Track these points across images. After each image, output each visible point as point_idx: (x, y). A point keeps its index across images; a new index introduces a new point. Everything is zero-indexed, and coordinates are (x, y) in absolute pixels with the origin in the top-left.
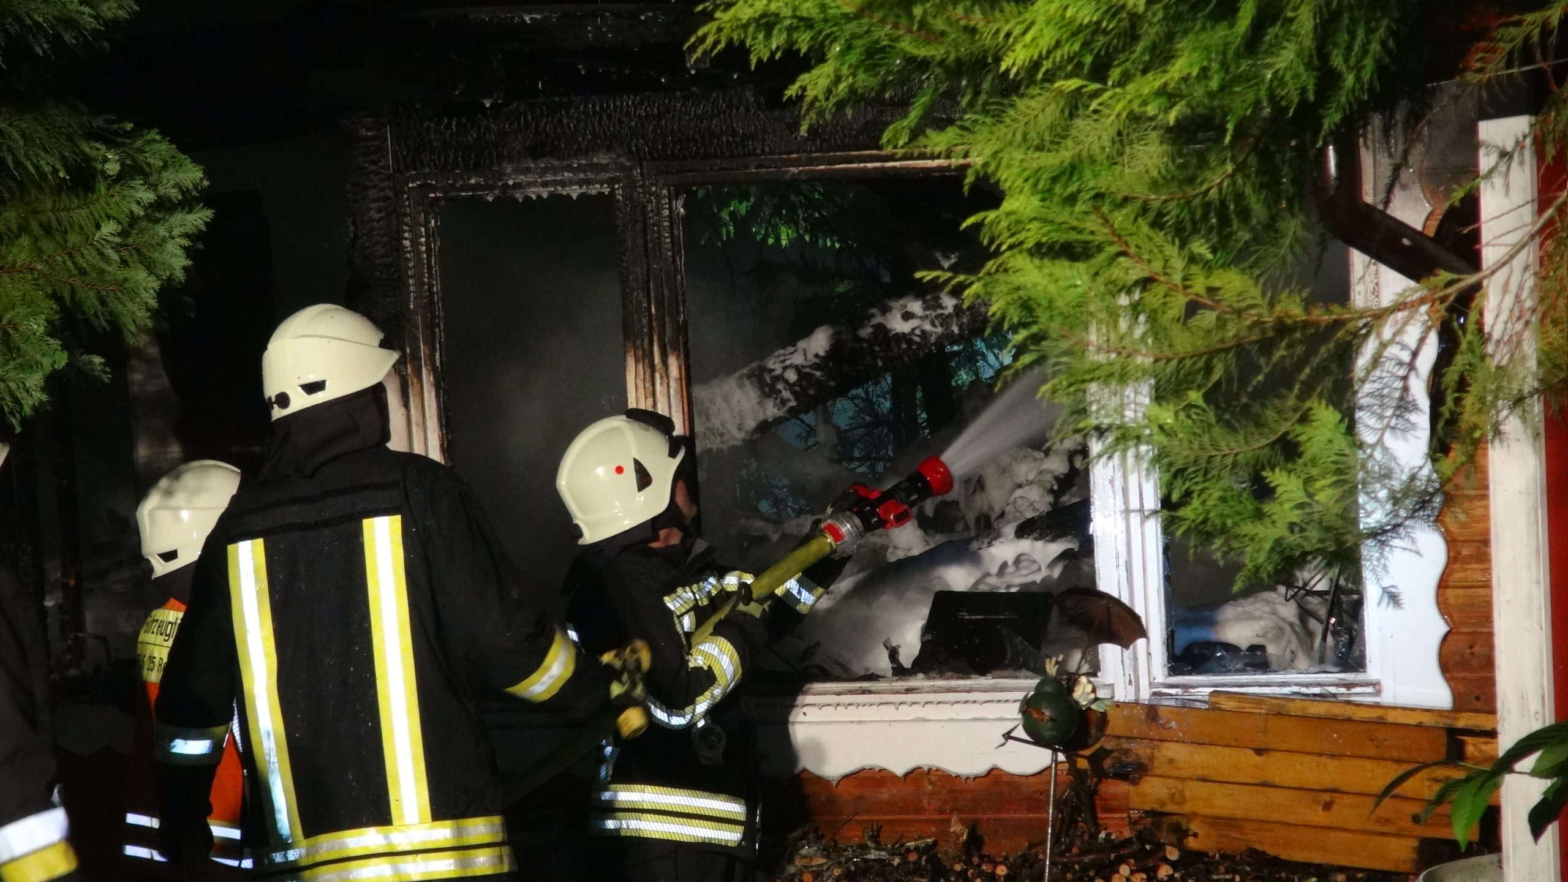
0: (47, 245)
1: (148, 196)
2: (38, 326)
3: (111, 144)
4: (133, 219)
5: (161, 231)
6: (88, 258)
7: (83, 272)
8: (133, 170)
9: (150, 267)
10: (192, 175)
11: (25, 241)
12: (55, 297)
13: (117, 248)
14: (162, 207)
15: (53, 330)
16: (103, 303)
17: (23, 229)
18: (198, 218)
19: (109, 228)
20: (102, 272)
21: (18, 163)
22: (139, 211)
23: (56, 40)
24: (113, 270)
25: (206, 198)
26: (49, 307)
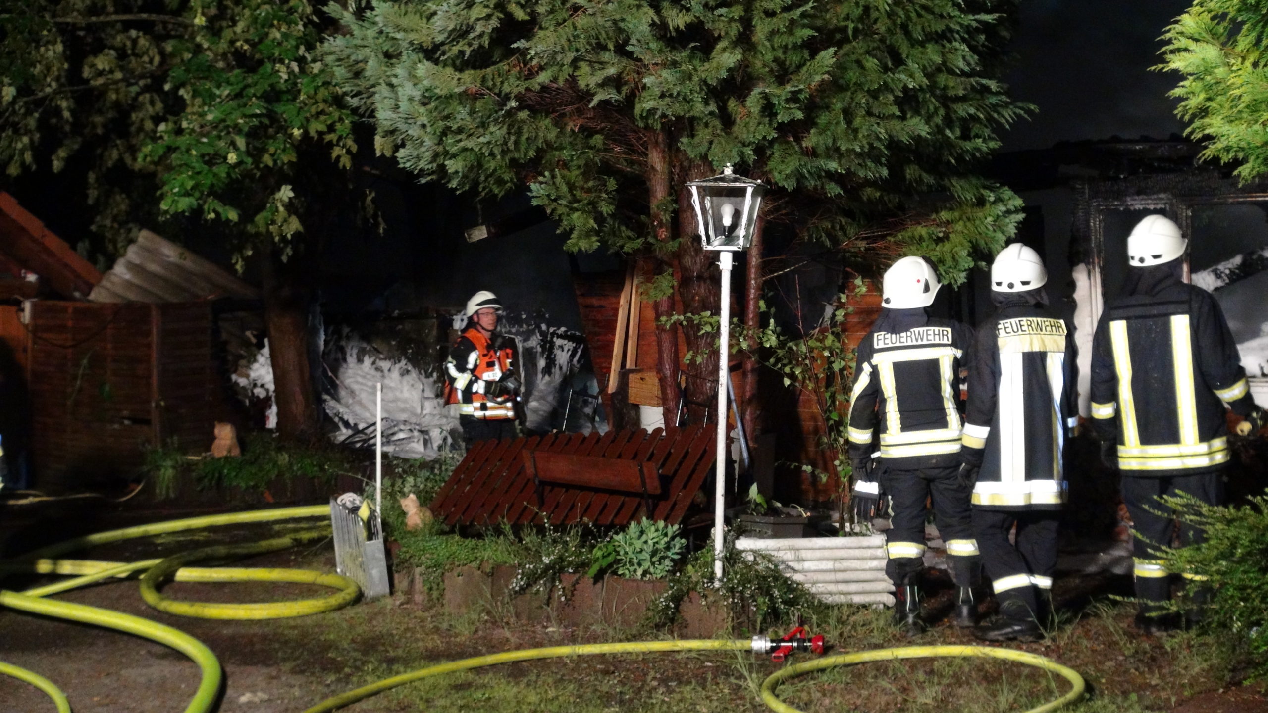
0: (968, 224)
1: (1004, 209)
2: (964, 253)
3: (991, 190)
4: (998, 216)
5: (1007, 220)
6: (982, 229)
7: (980, 234)
8: (999, 200)
9: (1003, 232)
10: (1018, 202)
11: (961, 223)
12: (970, 241)
13: (992, 226)
14: (1008, 212)
15: (969, 255)
16: (986, 244)
17: (961, 219)
18: (1021, 217)
19: (990, 219)
20: (986, 234)
21: (959, 196)
22: (1000, 214)
23: (973, 155)
24: (991, 234)
25: (1023, 210)
26: (968, 244)
